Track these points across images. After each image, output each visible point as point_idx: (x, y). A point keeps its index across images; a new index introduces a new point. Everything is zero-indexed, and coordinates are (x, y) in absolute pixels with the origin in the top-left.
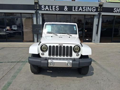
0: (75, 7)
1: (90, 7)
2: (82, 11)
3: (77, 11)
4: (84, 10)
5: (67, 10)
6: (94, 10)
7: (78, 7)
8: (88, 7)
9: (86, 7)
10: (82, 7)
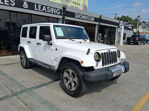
0: (37, 5)
1: (54, 8)
2: (46, 11)
3: (41, 10)
4: (48, 11)
5: (28, 8)
6: (58, 12)
7: (41, 6)
8: (52, 8)
9: (50, 7)
10: (46, 7)
